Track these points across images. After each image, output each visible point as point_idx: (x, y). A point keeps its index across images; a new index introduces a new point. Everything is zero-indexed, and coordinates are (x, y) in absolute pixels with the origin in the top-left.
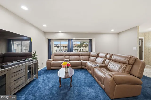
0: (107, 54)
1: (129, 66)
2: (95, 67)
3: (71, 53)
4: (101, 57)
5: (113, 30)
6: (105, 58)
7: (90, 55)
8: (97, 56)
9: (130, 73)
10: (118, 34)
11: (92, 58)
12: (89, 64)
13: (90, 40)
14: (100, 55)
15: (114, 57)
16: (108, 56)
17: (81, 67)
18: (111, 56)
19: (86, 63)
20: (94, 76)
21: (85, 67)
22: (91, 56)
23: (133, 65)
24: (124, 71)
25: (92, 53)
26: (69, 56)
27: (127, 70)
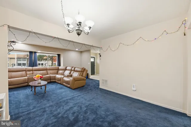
0: (72, 67)
1: (82, 72)
2: (64, 77)
3: (35, 68)
4: (69, 70)
5: (77, 50)
6: (71, 70)
7: (58, 70)
8: (66, 69)
9: (82, 76)
10: (81, 52)
11: (60, 72)
12: (58, 76)
13: (57, 54)
14: (68, 68)
15: (76, 69)
16: (73, 69)
17: (50, 81)
18: (75, 68)
19: (55, 76)
20: (63, 83)
21: (54, 80)
22: (60, 70)
23: (83, 72)
24: (80, 76)
25: (60, 67)
26: (33, 71)
27: (81, 74)
